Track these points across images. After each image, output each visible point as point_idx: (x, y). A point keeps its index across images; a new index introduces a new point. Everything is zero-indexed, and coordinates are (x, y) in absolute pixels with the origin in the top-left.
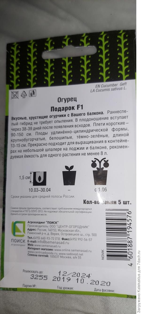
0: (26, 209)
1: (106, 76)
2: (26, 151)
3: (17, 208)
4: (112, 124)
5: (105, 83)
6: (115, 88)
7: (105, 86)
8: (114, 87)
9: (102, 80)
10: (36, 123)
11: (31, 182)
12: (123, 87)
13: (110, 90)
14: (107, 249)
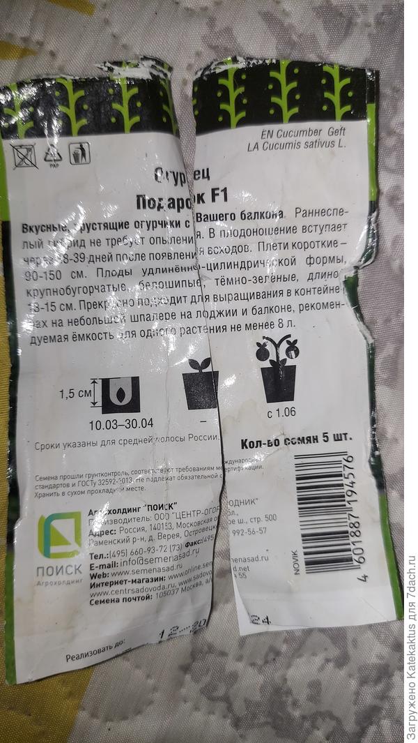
0: (82, 479)
1: (290, 107)
2: (76, 324)
3: (56, 478)
4: (305, 246)
5: (286, 126)
6: (316, 142)
7: (288, 134)
8: (313, 138)
9: (278, 118)
10: (97, 243)
11: (94, 403)
12: (335, 138)
13: (303, 145)
14: (304, 548)
